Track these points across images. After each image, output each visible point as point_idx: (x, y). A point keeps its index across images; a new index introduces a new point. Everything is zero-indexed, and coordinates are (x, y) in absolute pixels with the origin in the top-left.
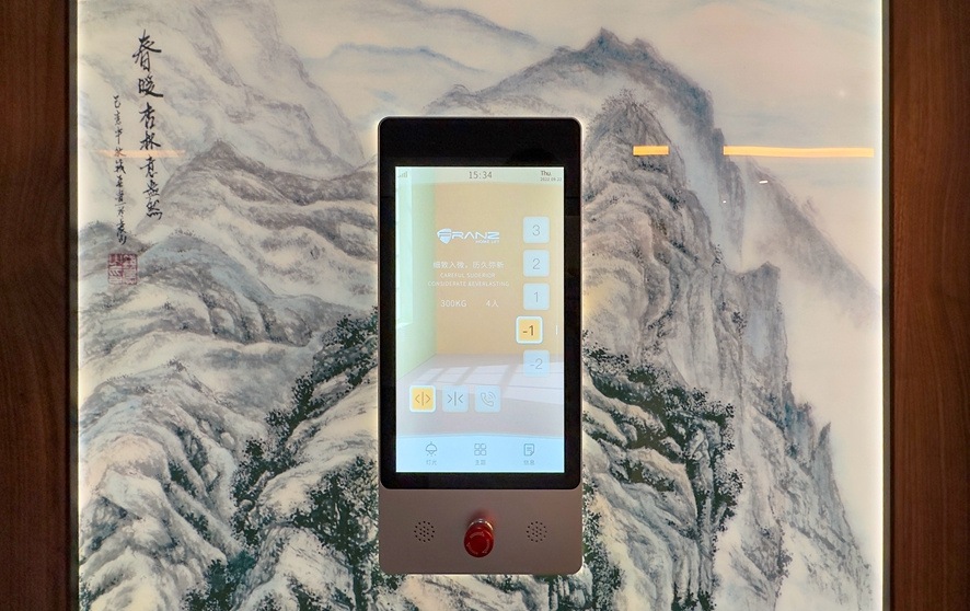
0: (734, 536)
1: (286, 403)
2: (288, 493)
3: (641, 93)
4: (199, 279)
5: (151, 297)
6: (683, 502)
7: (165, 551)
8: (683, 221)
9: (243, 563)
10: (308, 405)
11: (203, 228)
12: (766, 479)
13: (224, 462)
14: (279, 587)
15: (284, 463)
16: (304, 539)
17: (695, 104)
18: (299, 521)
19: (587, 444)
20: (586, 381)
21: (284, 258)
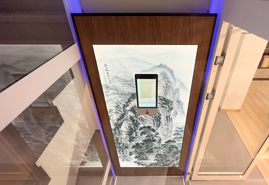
0: (172, 112)
1: (127, 101)
2: (128, 108)
3: (165, 71)
4: (116, 90)
5: (111, 91)
6: (168, 109)
7: (117, 113)
8: (169, 84)
9: (124, 114)
10: (129, 101)
11: (115, 85)
12: (176, 107)
13: (121, 106)
14: (128, 115)
15: (127, 106)
16: (130, 112)
17: (171, 72)
18: (129, 110)
19: (158, 104)
20: (158, 99)
21: (125, 88)
